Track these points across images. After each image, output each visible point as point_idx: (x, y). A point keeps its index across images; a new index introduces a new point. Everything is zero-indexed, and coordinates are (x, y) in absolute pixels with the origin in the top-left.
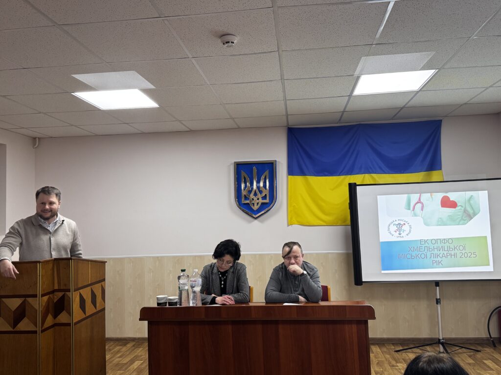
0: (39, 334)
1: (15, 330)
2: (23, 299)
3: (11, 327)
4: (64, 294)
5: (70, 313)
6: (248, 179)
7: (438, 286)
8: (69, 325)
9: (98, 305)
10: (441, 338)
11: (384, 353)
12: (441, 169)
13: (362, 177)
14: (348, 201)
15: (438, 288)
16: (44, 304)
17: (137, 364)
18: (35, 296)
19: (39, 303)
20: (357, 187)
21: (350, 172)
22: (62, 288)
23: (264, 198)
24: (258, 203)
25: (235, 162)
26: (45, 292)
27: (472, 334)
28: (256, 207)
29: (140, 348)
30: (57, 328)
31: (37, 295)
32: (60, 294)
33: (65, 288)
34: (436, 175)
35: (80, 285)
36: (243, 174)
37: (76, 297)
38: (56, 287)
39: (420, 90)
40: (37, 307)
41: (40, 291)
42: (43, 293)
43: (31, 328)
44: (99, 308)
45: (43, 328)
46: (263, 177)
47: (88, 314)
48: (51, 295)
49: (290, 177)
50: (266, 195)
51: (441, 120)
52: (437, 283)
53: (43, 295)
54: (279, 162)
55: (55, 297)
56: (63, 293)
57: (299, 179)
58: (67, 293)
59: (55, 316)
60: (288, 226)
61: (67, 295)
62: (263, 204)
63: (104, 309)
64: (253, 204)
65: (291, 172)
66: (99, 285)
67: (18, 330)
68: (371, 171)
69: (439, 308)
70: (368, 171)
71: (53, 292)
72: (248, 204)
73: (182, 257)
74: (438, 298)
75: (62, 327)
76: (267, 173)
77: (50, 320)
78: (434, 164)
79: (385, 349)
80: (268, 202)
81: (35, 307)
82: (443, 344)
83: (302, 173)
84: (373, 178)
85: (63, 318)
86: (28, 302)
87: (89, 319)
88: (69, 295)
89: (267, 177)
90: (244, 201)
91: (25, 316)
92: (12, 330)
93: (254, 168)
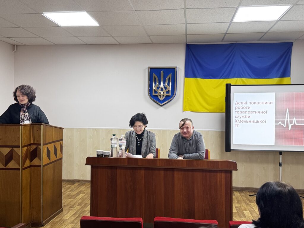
0: (21, 171)
1: (6, 167)
2: (11, 148)
3: (4, 165)
4: (37, 147)
5: (41, 159)
6: (157, 79)
8: (40, 166)
9: (58, 155)
11: (242, 196)
12: (290, 76)
13: (236, 81)
14: (225, 96)
16: (24, 152)
17: (81, 196)
18: (19, 147)
19: (21, 152)
21: (227, 77)
22: (36, 143)
23: (168, 92)
24: (163, 96)
25: (149, 67)
26: (25, 145)
28: (162, 99)
29: (83, 186)
30: (32, 168)
32: (35, 147)
33: (37, 143)
34: (286, 80)
35: (47, 142)
36: (154, 75)
37: (45, 149)
38: (32, 142)
39: (279, 20)
41: (22, 144)
42: (24, 145)
43: (17, 167)
44: (58, 157)
45: (24, 167)
46: (167, 78)
47: (51, 161)
48: (28, 147)
49: (185, 78)
50: (169, 90)
52: (281, 153)
53: (24, 147)
54: (179, 68)
55: (31, 148)
56: (37, 146)
57: (192, 80)
58: (39, 146)
59: (31, 161)
60: (183, 112)
61: (39, 148)
62: (167, 96)
63: (62, 159)
64: (160, 96)
65: (187, 75)
66: (59, 142)
67: (8, 167)
68: (242, 76)
69: (281, 169)
70: (240, 76)
71: (30, 145)
72: (157, 96)
74: (281, 162)
75: (36, 168)
76: (170, 75)
77: (28, 163)
78: (285, 73)
79: (243, 194)
80: (170, 95)
81: (19, 154)
83: (195, 76)
84: (243, 81)
85: (36, 162)
86: (14, 150)
87: (52, 164)
88: (40, 148)
89: (171, 78)
90: (154, 94)
91: (12, 159)
92: (4, 167)
93: (162, 72)
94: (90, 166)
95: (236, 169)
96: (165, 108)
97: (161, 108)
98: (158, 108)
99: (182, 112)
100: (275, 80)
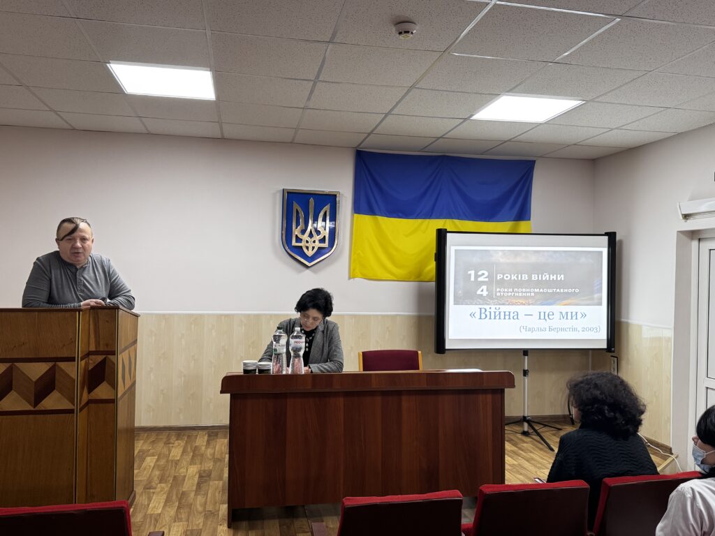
0: (77, 414)
1: (37, 409)
2: (51, 364)
3: (30, 405)
4: (105, 358)
5: (113, 385)
6: (302, 214)
7: (527, 355)
8: (111, 401)
9: (132, 376)
10: (526, 415)
12: (529, 220)
15: (526, 357)
16: (82, 373)
18: (72, 359)
19: (74, 371)
20: (448, 234)
21: (429, 215)
22: (101, 349)
23: (323, 240)
24: (313, 248)
25: (284, 190)
26: (84, 354)
27: (548, 412)
28: (310, 253)
30: (92, 406)
31: (75, 357)
32: (99, 358)
33: (106, 349)
34: (523, 226)
35: (123, 347)
36: (296, 206)
37: (120, 362)
38: (92, 348)
39: (545, 123)
40: (74, 375)
41: (78, 353)
42: (82, 355)
43: (66, 405)
44: (133, 379)
46: (321, 214)
47: (126, 388)
48: (87, 359)
49: (356, 215)
50: (325, 237)
51: (535, 161)
52: (526, 352)
54: (343, 195)
55: (90, 362)
56: (104, 356)
57: (366, 220)
58: (111, 357)
59: (90, 391)
60: (350, 278)
61: (110, 360)
62: (319, 248)
63: (134, 384)
64: (307, 248)
65: (358, 209)
66: (133, 347)
67: (43, 409)
69: (526, 380)
71: (89, 354)
72: (301, 247)
73: (201, 316)
74: (526, 368)
75: (101, 405)
76: (327, 208)
77: (85, 396)
78: (522, 214)
80: (327, 246)
81: (72, 375)
82: (529, 422)
83: (371, 211)
84: (456, 226)
85: (102, 391)
86: (60, 368)
87: (127, 395)
88: (113, 360)
89: (328, 214)
90: (294, 243)
91: (54, 389)
92: (32, 409)
93: (312, 200)
94: (228, 396)
95: (513, 386)
96: (315, 272)
97: (308, 271)
98: (300, 272)
99: (347, 278)
100: (506, 226)
